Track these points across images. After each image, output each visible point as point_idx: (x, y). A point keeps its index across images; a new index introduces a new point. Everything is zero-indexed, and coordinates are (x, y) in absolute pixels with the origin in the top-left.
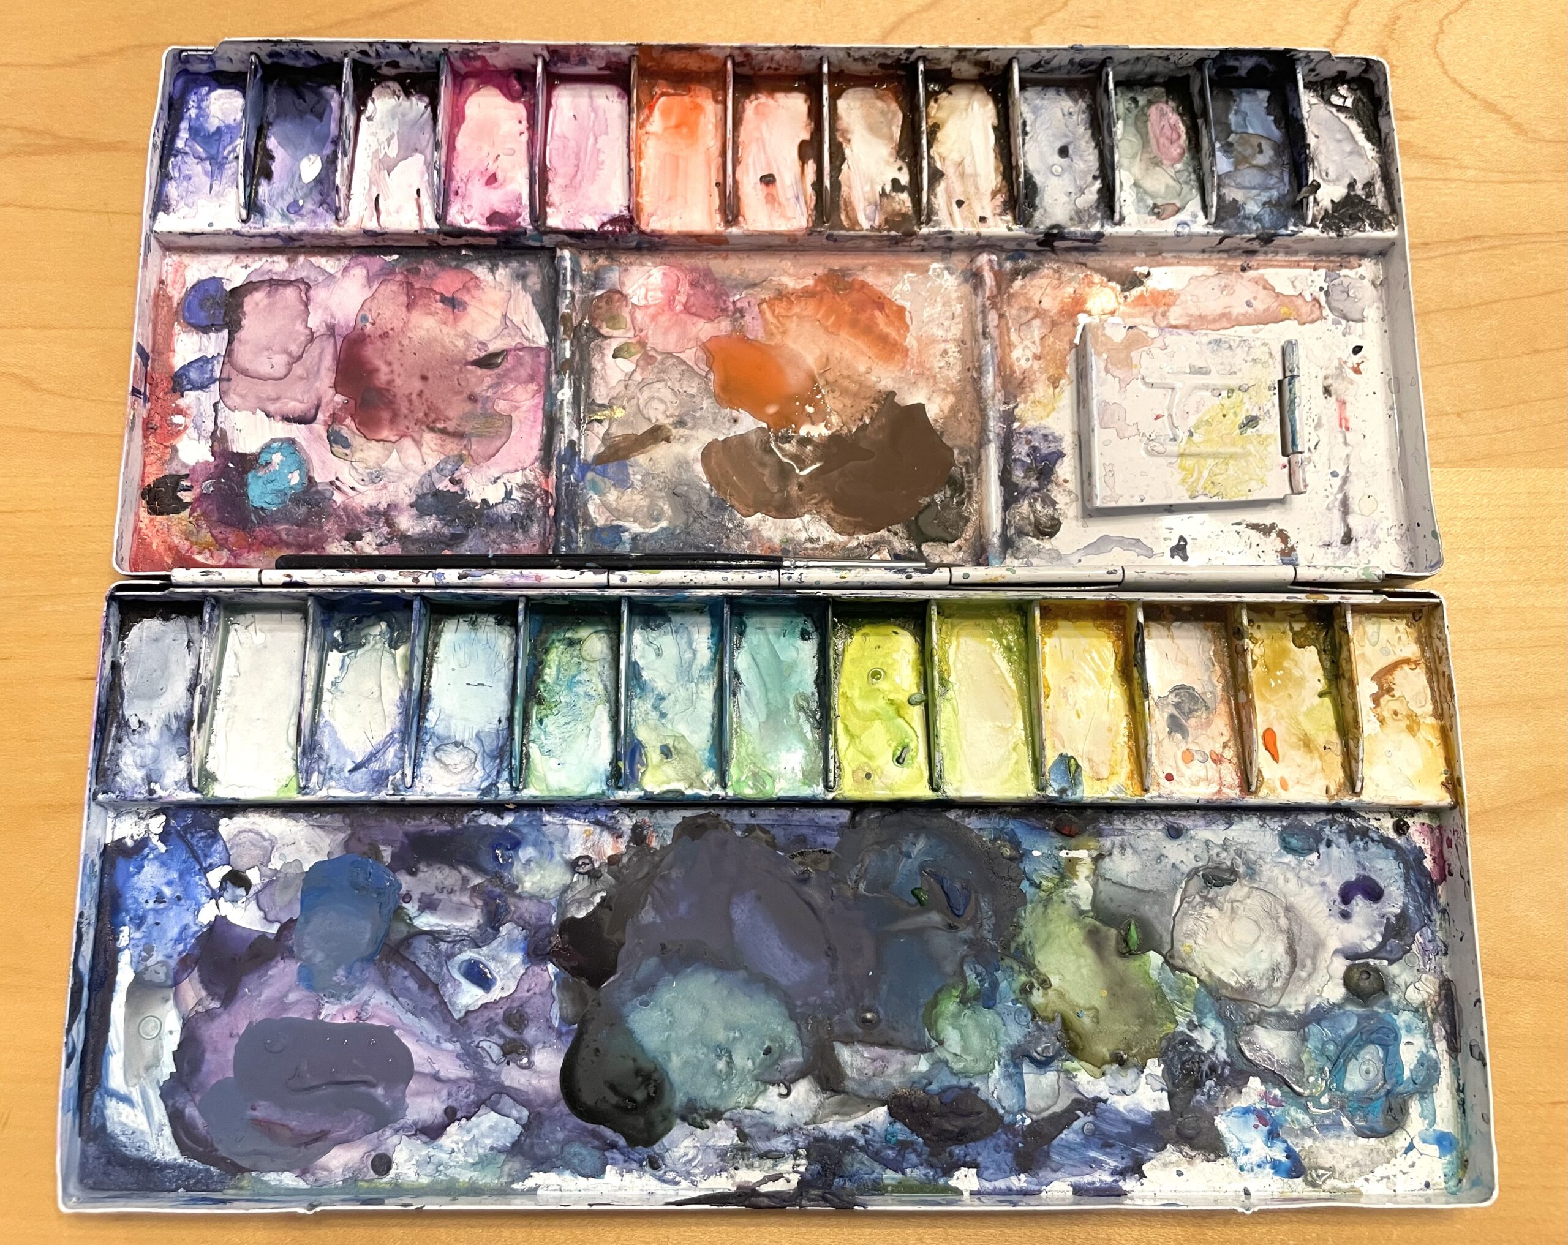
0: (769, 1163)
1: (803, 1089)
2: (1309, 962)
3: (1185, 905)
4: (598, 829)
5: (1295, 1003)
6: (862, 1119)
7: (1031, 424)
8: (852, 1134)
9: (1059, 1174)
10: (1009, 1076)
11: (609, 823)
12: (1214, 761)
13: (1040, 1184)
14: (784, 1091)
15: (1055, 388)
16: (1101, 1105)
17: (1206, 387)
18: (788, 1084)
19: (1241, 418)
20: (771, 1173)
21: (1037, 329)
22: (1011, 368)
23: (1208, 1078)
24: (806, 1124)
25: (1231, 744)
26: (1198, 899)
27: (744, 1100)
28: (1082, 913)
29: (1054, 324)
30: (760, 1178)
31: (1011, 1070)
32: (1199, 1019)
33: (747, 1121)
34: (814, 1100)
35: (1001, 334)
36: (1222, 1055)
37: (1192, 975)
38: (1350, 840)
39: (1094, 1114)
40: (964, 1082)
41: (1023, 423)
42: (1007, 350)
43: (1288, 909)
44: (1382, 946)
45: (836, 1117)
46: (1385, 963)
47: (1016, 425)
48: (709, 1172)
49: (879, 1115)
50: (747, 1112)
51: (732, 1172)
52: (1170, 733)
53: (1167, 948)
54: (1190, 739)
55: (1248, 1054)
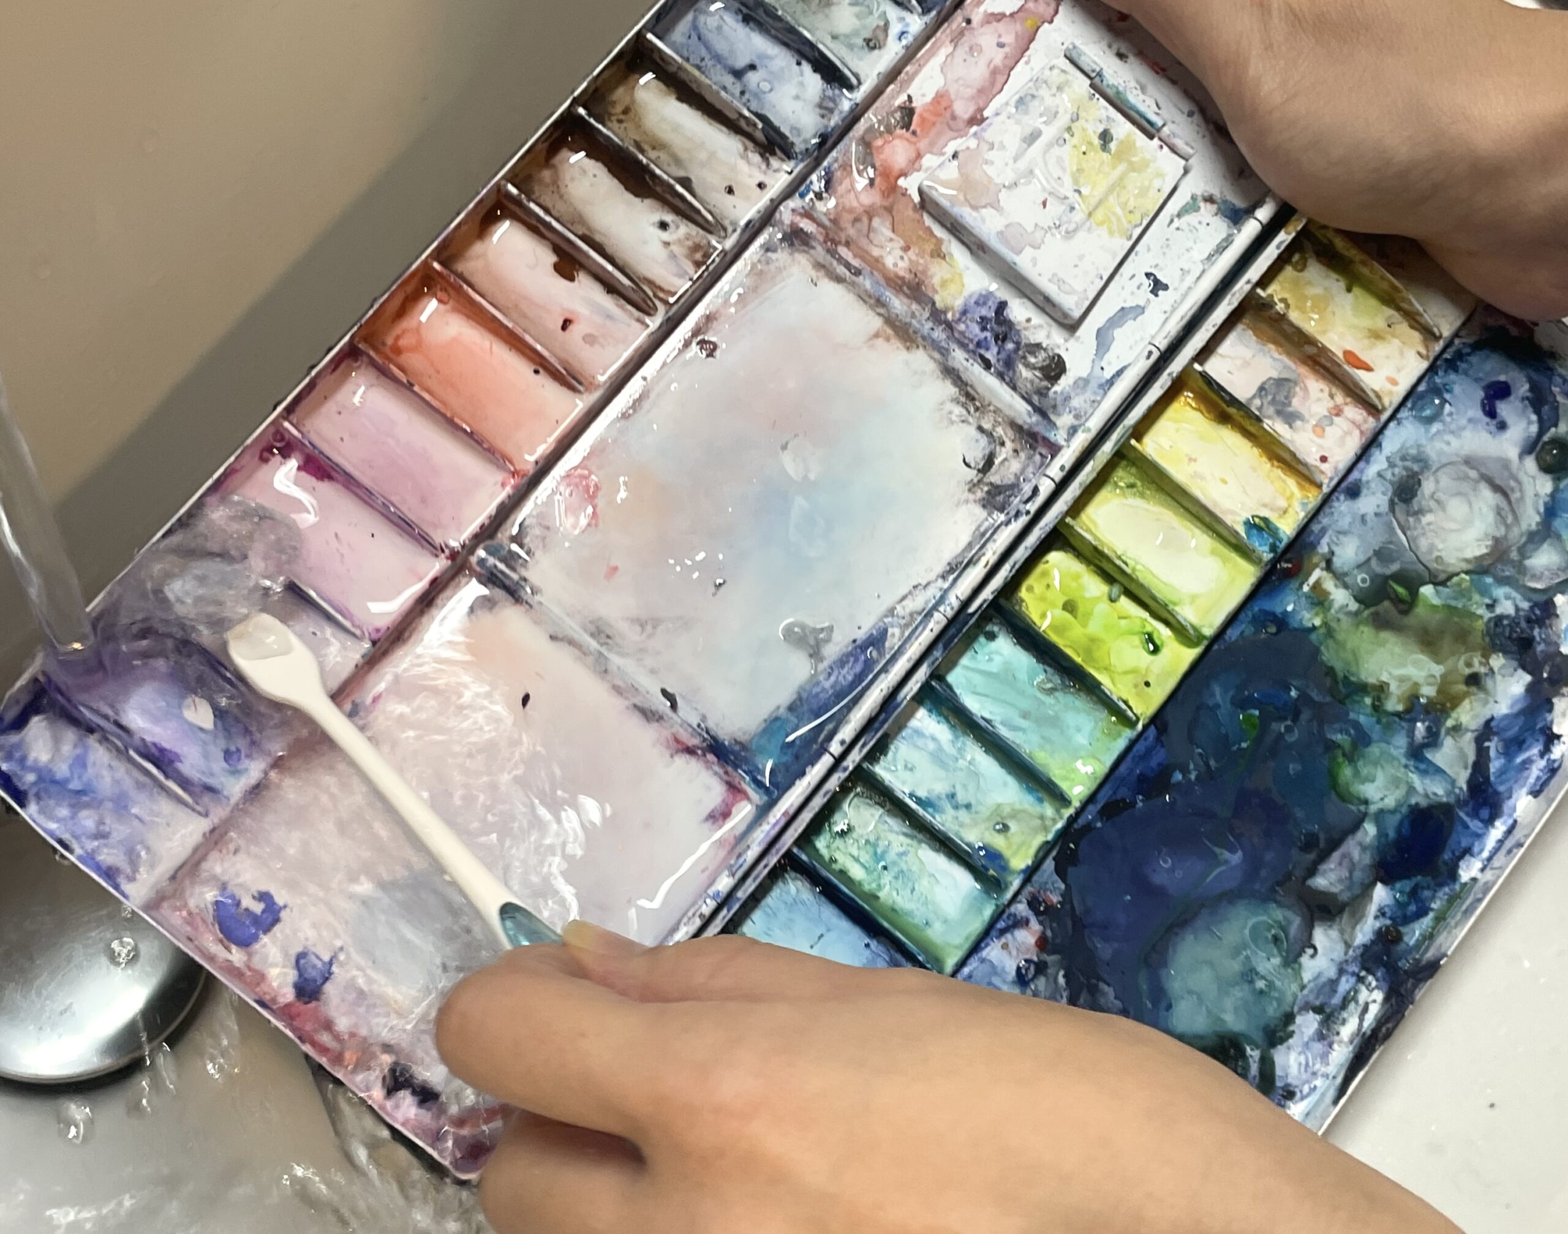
0: (1352, 1006)
1: (1322, 936)
2: (1512, 483)
3: (1409, 533)
4: (1009, 936)
5: (1531, 519)
6: (1373, 909)
7: (958, 303)
8: (1378, 924)
9: (1514, 796)
10: (1423, 773)
11: (1010, 923)
12: (1337, 415)
13: (1510, 815)
14: (1310, 951)
15: (944, 258)
16: (1493, 724)
17: (1050, 145)
18: (1308, 943)
19: (1097, 142)
20: (1360, 1009)
21: (882, 228)
22: (897, 276)
23: (1532, 629)
24: (1346, 953)
25: (1334, 390)
26: (1411, 519)
27: (1294, 987)
28: (1356, 614)
29: (889, 210)
30: (1357, 1020)
31: (1423, 766)
32: (1491, 597)
33: (1311, 998)
34: (1334, 933)
35: (863, 259)
36: (1525, 605)
37: (1457, 574)
38: (1456, 370)
39: (1496, 734)
40: (1404, 810)
41: (953, 308)
42: (880, 266)
43: (1468, 461)
44: (1541, 421)
45: (1358, 927)
46: (1553, 430)
47: (949, 316)
48: (1324, 1057)
49: (1381, 894)
50: (1305, 992)
51: (1336, 1038)
52: (1291, 427)
53: (1426, 574)
54: (1307, 416)
55: (1539, 586)
